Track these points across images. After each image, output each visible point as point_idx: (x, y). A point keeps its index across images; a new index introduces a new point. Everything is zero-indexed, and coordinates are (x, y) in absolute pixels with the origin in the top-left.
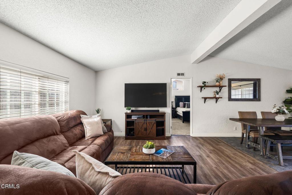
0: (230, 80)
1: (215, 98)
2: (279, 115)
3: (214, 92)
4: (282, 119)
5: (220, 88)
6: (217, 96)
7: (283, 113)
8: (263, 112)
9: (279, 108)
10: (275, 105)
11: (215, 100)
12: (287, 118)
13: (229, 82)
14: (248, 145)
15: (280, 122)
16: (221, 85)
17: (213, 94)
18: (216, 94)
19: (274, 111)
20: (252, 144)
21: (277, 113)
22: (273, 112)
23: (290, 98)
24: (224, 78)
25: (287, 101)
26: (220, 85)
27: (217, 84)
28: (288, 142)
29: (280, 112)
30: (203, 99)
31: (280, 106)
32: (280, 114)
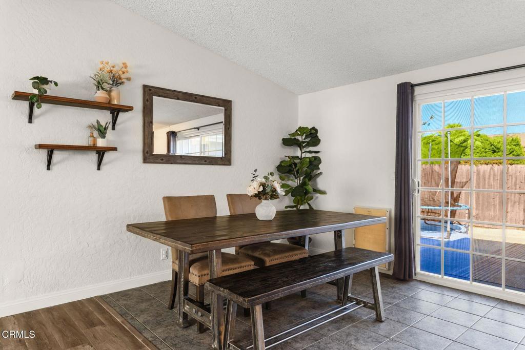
0: (150, 92)
1: (92, 148)
2: (264, 202)
3: (92, 127)
4: (271, 214)
5: (112, 113)
6: (101, 143)
7: (274, 195)
8: (230, 195)
9: (264, 180)
10: (256, 171)
11: (94, 157)
12: (282, 207)
13: (147, 97)
14: (185, 315)
15: (267, 223)
16: (115, 102)
17: (87, 133)
18: (96, 133)
19: (253, 189)
20: (194, 310)
21: (259, 196)
22: (250, 194)
23: (289, 160)
24: (129, 79)
25: (283, 164)
26: (109, 103)
27: (100, 96)
28: (281, 295)
29: (266, 193)
30: (44, 154)
31: (267, 175)
32: (266, 199)
